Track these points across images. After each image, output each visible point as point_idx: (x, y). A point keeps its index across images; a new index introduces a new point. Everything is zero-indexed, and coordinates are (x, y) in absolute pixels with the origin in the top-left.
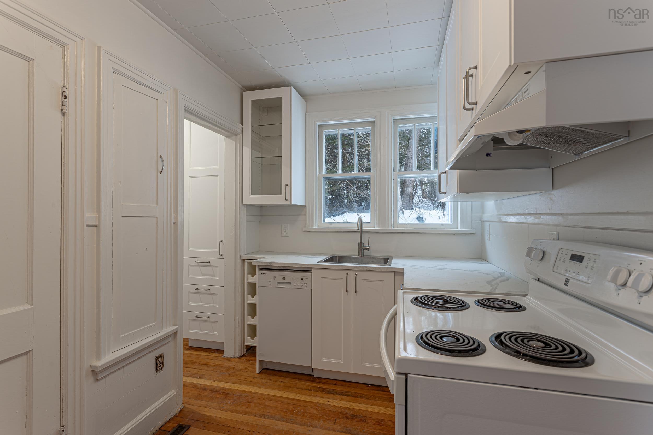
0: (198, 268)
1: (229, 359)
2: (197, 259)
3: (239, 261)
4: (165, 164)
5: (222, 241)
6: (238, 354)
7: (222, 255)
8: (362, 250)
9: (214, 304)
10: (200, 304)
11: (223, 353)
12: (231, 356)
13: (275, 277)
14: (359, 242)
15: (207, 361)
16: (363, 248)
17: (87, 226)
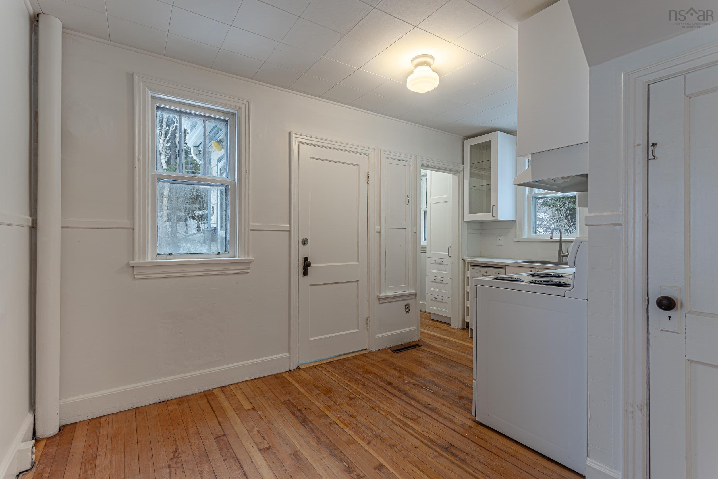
0: (436, 265)
1: (454, 329)
2: (435, 259)
3: (461, 261)
4: (410, 200)
5: (450, 247)
6: (460, 326)
7: (450, 257)
8: (562, 257)
9: (445, 290)
10: (437, 290)
11: (451, 325)
12: (456, 327)
13: (480, 271)
14: (559, 250)
15: (440, 327)
16: (562, 255)
17: (376, 232)
